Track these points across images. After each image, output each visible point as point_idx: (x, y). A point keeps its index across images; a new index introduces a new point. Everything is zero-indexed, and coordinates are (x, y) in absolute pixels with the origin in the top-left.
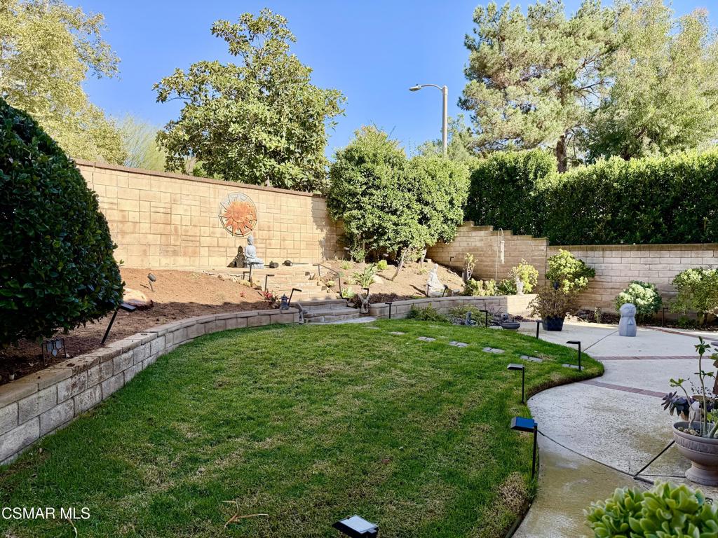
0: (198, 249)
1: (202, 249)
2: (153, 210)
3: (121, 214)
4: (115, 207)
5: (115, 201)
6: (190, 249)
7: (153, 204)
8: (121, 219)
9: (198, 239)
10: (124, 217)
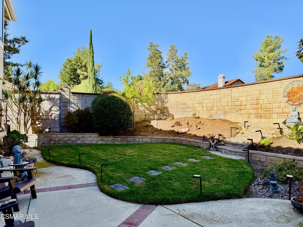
0: (271, 115)
1: (273, 115)
2: (252, 99)
3: (240, 102)
4: (238, 100)
5: (238, 98)
6: (268, 115)
7: (252, 96)
8: (240, 104)
9: (271, 109)
10: (241, 103)
